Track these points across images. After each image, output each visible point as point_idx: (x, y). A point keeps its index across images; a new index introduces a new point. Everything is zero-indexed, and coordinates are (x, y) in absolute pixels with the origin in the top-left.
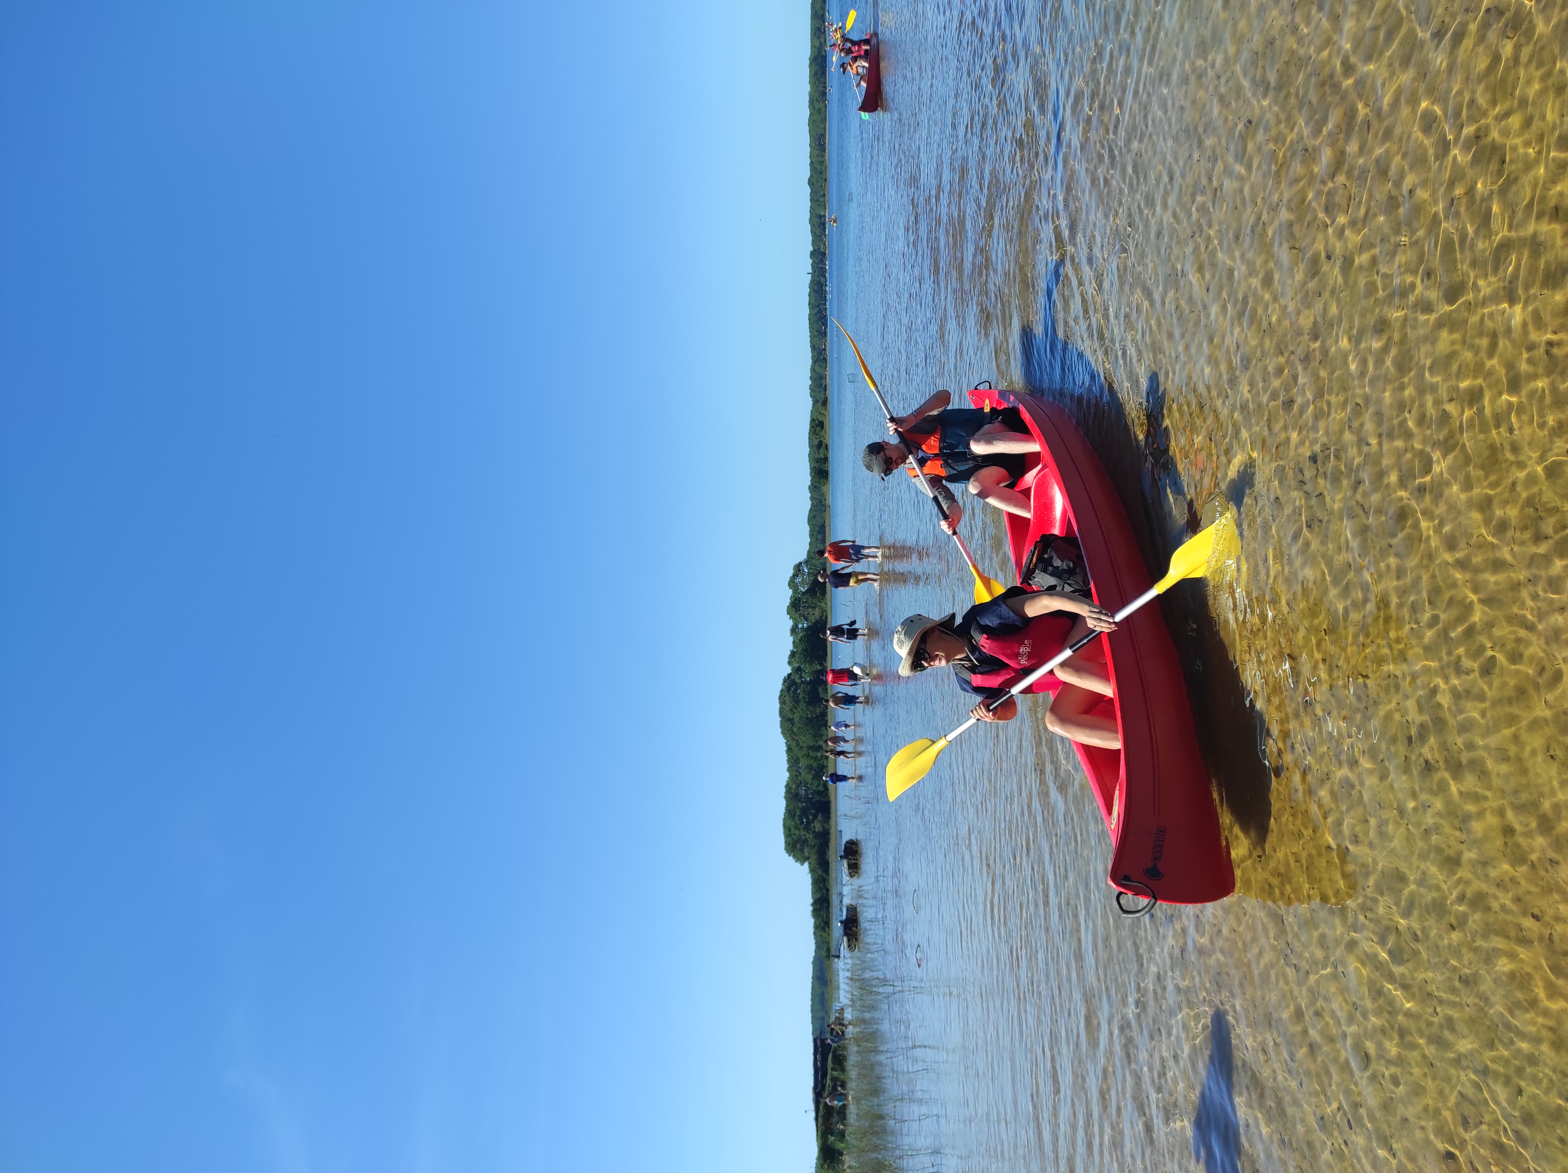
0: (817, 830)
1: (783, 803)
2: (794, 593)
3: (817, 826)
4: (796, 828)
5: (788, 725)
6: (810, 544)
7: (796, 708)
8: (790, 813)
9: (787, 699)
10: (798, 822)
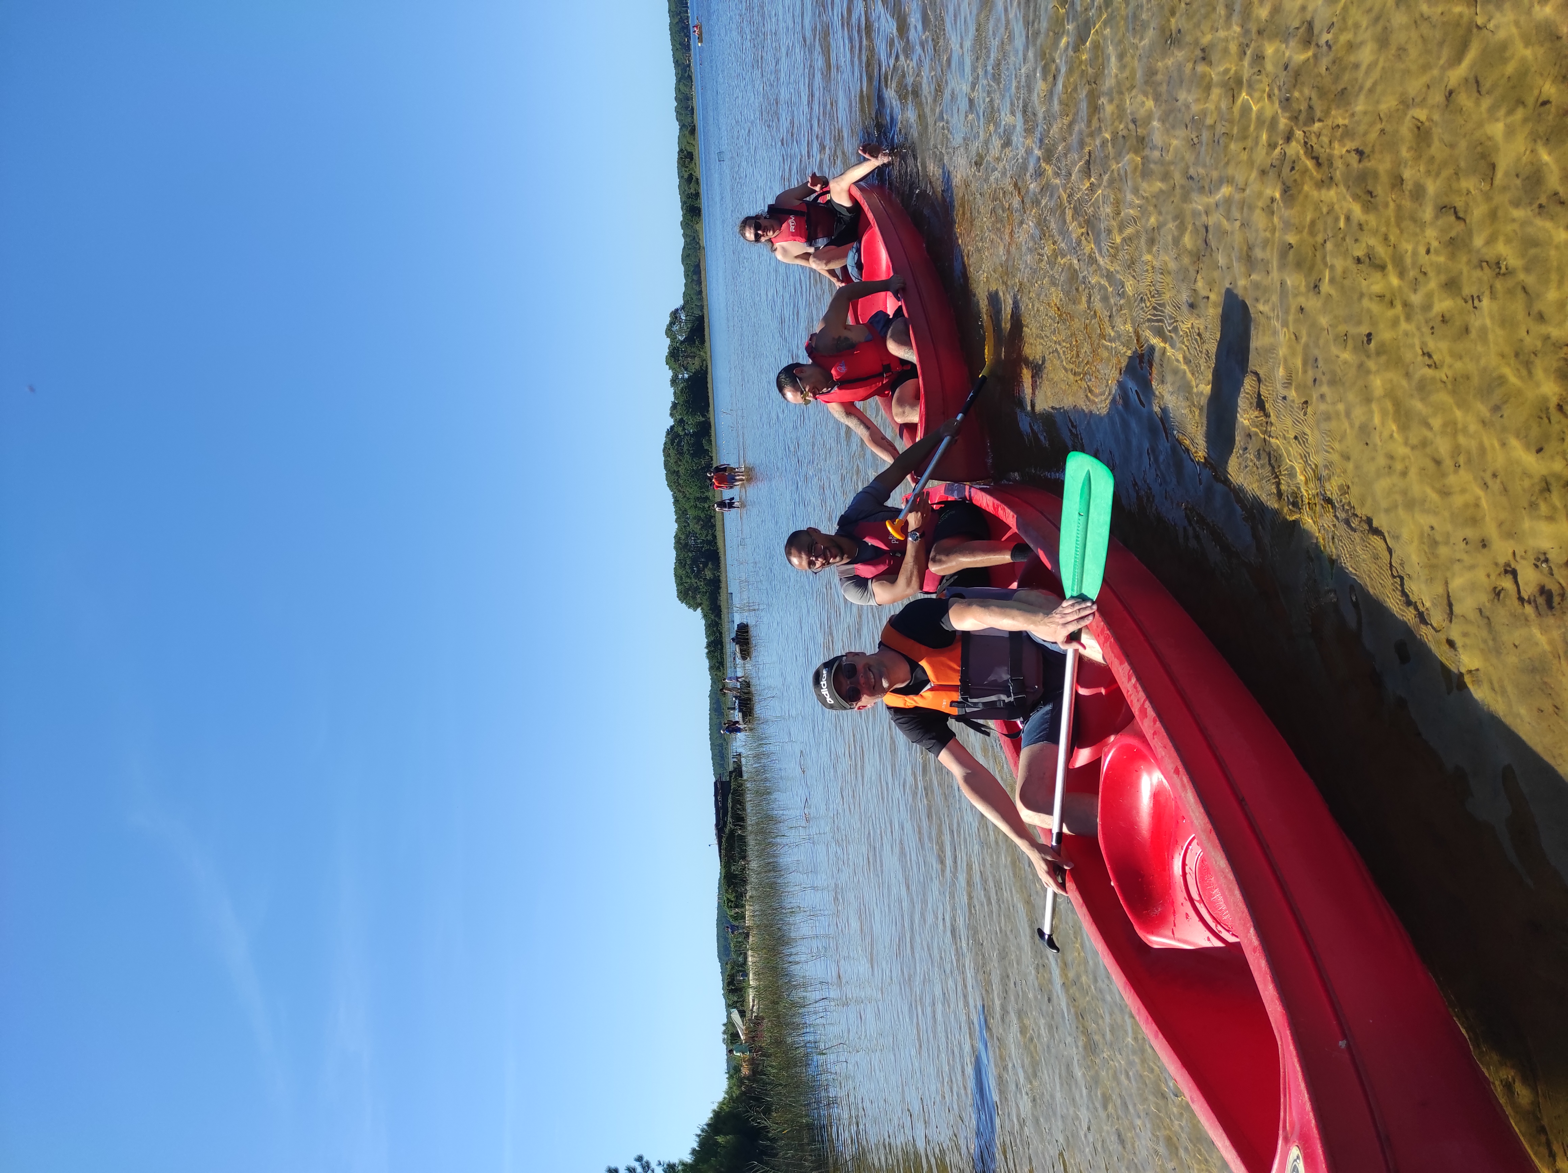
0: (708, 578)
1: (673, 554)
2: (671, 342)
3: (708, 574)
4: (688, 577)
5: (674, 477)
6: (686, 285)
7: (681, 460)
8: (680, 563)
9: (672, 452)
10: (689, 571)
